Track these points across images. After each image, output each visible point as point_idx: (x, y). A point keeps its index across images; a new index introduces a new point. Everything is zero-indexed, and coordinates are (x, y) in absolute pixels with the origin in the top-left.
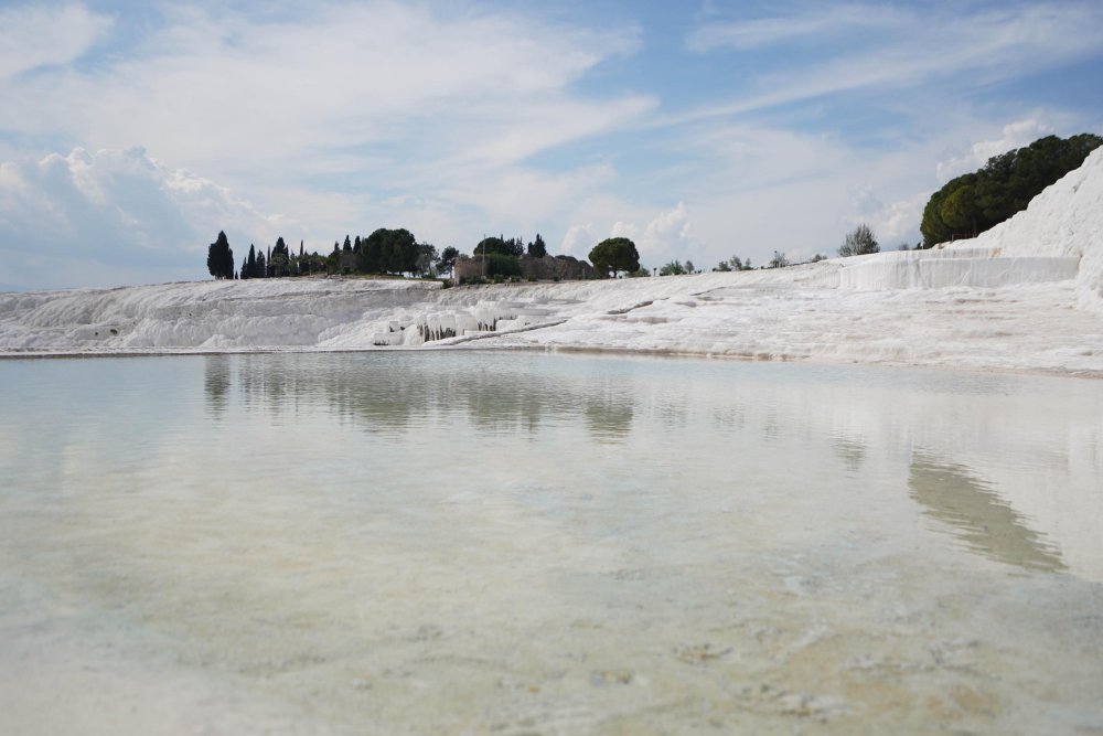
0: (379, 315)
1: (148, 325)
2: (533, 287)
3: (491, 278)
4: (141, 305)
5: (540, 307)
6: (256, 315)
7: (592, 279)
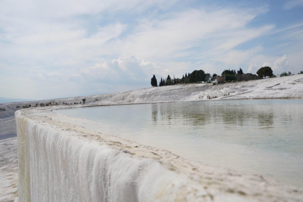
0: (196, 94)
2: (240, 83)
3: (227, 81)
4: (136, 95)
5: (242, 88)
6: (164, 96)
7: (258, 79)
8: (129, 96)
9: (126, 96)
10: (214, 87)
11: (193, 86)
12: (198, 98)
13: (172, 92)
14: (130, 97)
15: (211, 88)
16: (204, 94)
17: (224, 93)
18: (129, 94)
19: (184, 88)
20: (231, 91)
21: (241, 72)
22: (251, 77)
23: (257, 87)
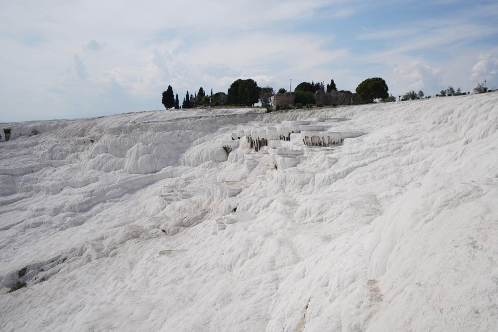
0: (228, 130)
2: (320, 111)
3: (295, 106)
4: (106, 126)
5: (320, 124)
6: (160, 131)
7: (357, 104)
8: (94, 128)
9: (89, 127)
10: (267, 117)
11: (226, 112)
12: (230, 139)
13: (179, 123)
14: (96, 131)
15: (262, 117)
16: (243, 132)
17: (280, 134)
18: (95, 124)
19: (206, 117)
20: (294, 129)
21: (332, 86)
22: (347, 99)
23: (352, 121)
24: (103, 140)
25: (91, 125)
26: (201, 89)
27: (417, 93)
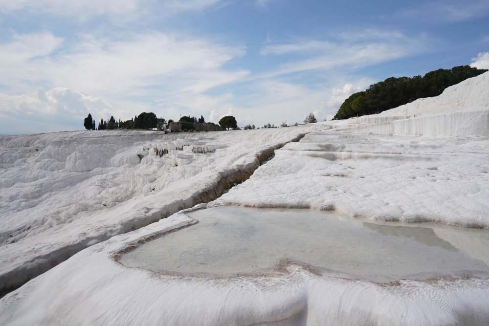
0: (140, 144)
1: (49, 148)
2: (198, 134)
3: (183, 130)
4: (48, 140)
5: (200, 141)
6: (92, 144)
7: (220, 131)
8: (38, 141)
9: (33, 140)
10: (165, 136)
11: (138, 133)
12: (142, 150)
13: (106, 139)
14: (39, 143)
15: (162, 137)
16: (151, 145)
17: (176, 146)
18: (38, 138)
19: (124, 136)
20: (185, 143)
21: (202, 120)
22: (212, 127)
23: (218, 140)
24: (47, 149)
25: (35, 139)
26: (112, 117)
27: (251, 126)
